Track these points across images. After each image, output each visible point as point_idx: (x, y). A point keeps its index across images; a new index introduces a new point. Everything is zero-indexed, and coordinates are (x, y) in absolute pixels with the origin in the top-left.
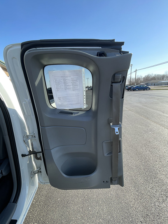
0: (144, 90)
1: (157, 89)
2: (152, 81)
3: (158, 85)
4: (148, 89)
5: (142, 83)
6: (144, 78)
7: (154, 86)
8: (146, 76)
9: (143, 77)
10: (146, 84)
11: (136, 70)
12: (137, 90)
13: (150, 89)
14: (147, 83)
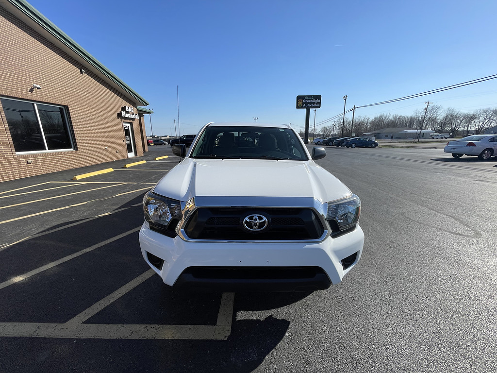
0: (367, 147)
1: (392, 147)
2: (388, 130)
3: (400, 138)
4: (373, 145)
5: (369, 132)
6: (372, 122)
7: (390, 140)
8: (375, 118)
9: (371, 120)
10: (375, 136)
11: (354, 108)
12: (354, 146)
13: (376, 145)
14: (378, 133)
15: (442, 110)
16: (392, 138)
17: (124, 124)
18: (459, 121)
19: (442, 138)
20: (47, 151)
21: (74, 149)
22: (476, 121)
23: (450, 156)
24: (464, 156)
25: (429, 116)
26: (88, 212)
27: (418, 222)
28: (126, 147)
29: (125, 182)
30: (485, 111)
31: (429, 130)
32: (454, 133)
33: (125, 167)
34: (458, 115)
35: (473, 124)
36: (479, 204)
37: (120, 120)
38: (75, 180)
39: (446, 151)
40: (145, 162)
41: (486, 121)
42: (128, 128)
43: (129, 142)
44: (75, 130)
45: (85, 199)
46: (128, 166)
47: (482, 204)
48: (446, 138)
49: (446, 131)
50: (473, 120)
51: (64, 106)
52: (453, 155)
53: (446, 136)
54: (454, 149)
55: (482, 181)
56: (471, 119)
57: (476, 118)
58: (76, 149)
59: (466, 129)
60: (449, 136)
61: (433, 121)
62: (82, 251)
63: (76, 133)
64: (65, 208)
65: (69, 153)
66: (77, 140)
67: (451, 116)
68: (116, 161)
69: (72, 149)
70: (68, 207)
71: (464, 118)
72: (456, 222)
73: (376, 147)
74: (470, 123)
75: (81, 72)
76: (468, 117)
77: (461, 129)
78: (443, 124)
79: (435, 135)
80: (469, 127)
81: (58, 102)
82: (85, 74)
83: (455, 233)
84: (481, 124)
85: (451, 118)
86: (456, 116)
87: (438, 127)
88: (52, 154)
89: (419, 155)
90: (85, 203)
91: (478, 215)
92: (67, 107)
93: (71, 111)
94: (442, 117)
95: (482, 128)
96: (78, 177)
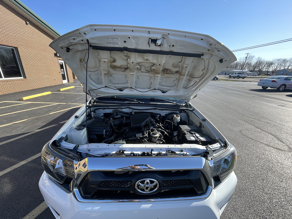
4: (215, 79)
15: (255, 58)
16: (225, 74)
17: (60, 61)
18: (263, 65)
19: (253, 75)
20: (4, 79)
21: (24, 77)
22: (273, 65)
23: (261, 88)
24: (269, 88)
25: (247, 62)
26: (26, 128)
27: (252, 139)
28: (61, 76)
29: (58, 103)
30: (279, 60)
31: (247, 70)
32: (260, 72)
33: (59, 91)
34: (263, 62)
35: (271, 67)
36: (285, 124)
37: (56, 58)
38: (22, 100)
39: (258, 85)
40: (74, 87)
41: (279, 66)
42: (63, 64)
43: (63, 73)
44: (23, 65)
45: (26, 117)
46: (62, 90)
47: (287, 124)
48: (256, 75)
49: (256, 71)
50: (272, 65)
51: (15, 48)
52: (263, 87)
53: (256, 74)
54: (264, 84)
55: (282, 106)
56: (270, 64)
57: (273, 64)
58: (25, 77)
59: (267, 70)
60: (257, 74)
61: (249, 64)
62: (12, 167)
63: (24, 67)
64: (9, 124)
65: (19, 80)
66: (25, 71)
67: (260, 62)
68: (54, 86)
69: (22, 78)
70: (12, 124)
71: (267, 64)
72: (275, 139)
73: (217, 80)
74: (270, 67)
75: (27, 24)
76: (269, 63)
77: (264, 70)
78: (255, 67)
79: (250, 73)
80: (269, 69)
81: (10, 45)
82: (29, 25)
83: (276, 148)
84: (275, 67)
85: (259, 63)
86: (262, 62)
87: (252, 69)
88: (7, 81)
89: (242, 86)
90: (25, 120)
91: (287, 133)
92: (16, 48)
93: (19, 51)
94: (254, 62)
95: (276, 70)
96: (25, 98)
